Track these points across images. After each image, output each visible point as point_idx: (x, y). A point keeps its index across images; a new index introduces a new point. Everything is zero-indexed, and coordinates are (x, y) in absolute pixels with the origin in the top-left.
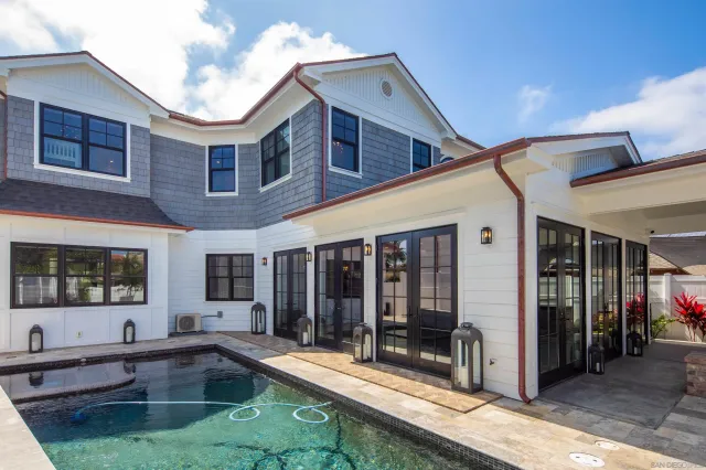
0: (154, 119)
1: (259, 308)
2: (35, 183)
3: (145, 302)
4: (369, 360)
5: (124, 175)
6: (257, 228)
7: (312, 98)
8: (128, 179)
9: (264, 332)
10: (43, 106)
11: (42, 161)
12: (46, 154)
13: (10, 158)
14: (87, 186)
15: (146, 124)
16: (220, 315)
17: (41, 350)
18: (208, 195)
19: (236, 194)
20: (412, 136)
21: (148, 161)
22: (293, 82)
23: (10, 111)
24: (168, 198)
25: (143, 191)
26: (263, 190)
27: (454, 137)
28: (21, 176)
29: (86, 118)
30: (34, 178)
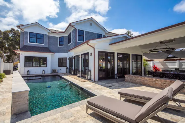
0: (48, 33)
1: (67, 68)
2: (29, 46)
3: (46, 67)
4: (80, 76)
5: (43, 44)
6: (67, 52)
7: (74, 28)
8: (44, 44)
9: (68, 73)
10: (30, 32)
11: (30, 42)
12: (30, 41)
13: (25, 42)
14: (37, 46)
15: (47, 34)
16: (61, 70)
17: (29, 74)
18: (59, 46)
19: (64, 46)
20: (97, 33)
21: (47, 41)
22: (70, 26)
23: (25, 34)
24: (51, 47)
25: (47, 46)
26: (68, 45)
27: (108, 32)
28: (26, 45)
29: (37, 34)
30: (28, 45)
